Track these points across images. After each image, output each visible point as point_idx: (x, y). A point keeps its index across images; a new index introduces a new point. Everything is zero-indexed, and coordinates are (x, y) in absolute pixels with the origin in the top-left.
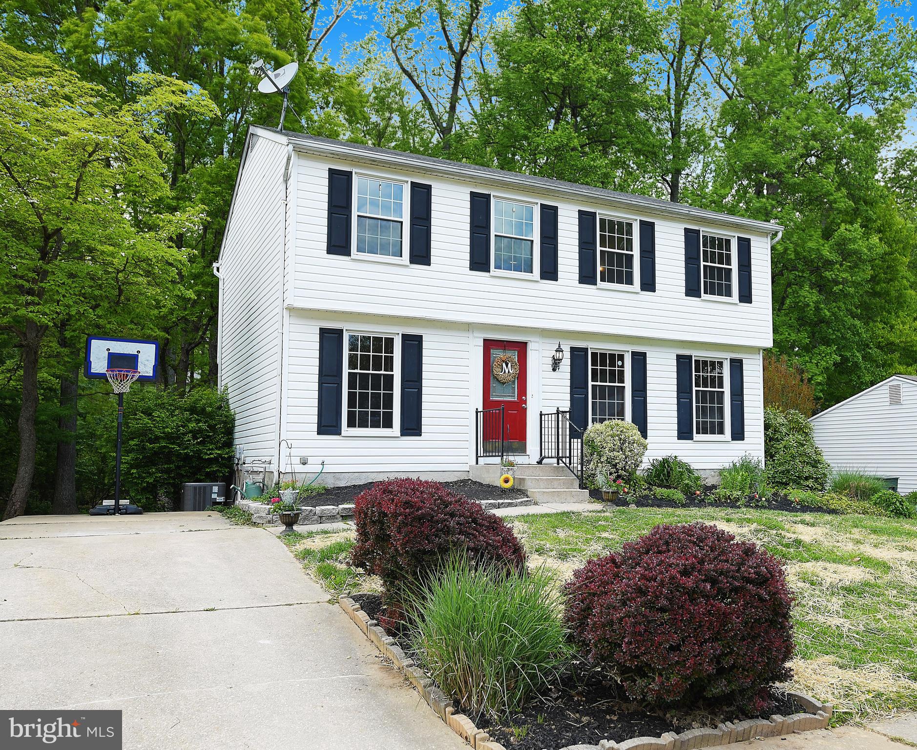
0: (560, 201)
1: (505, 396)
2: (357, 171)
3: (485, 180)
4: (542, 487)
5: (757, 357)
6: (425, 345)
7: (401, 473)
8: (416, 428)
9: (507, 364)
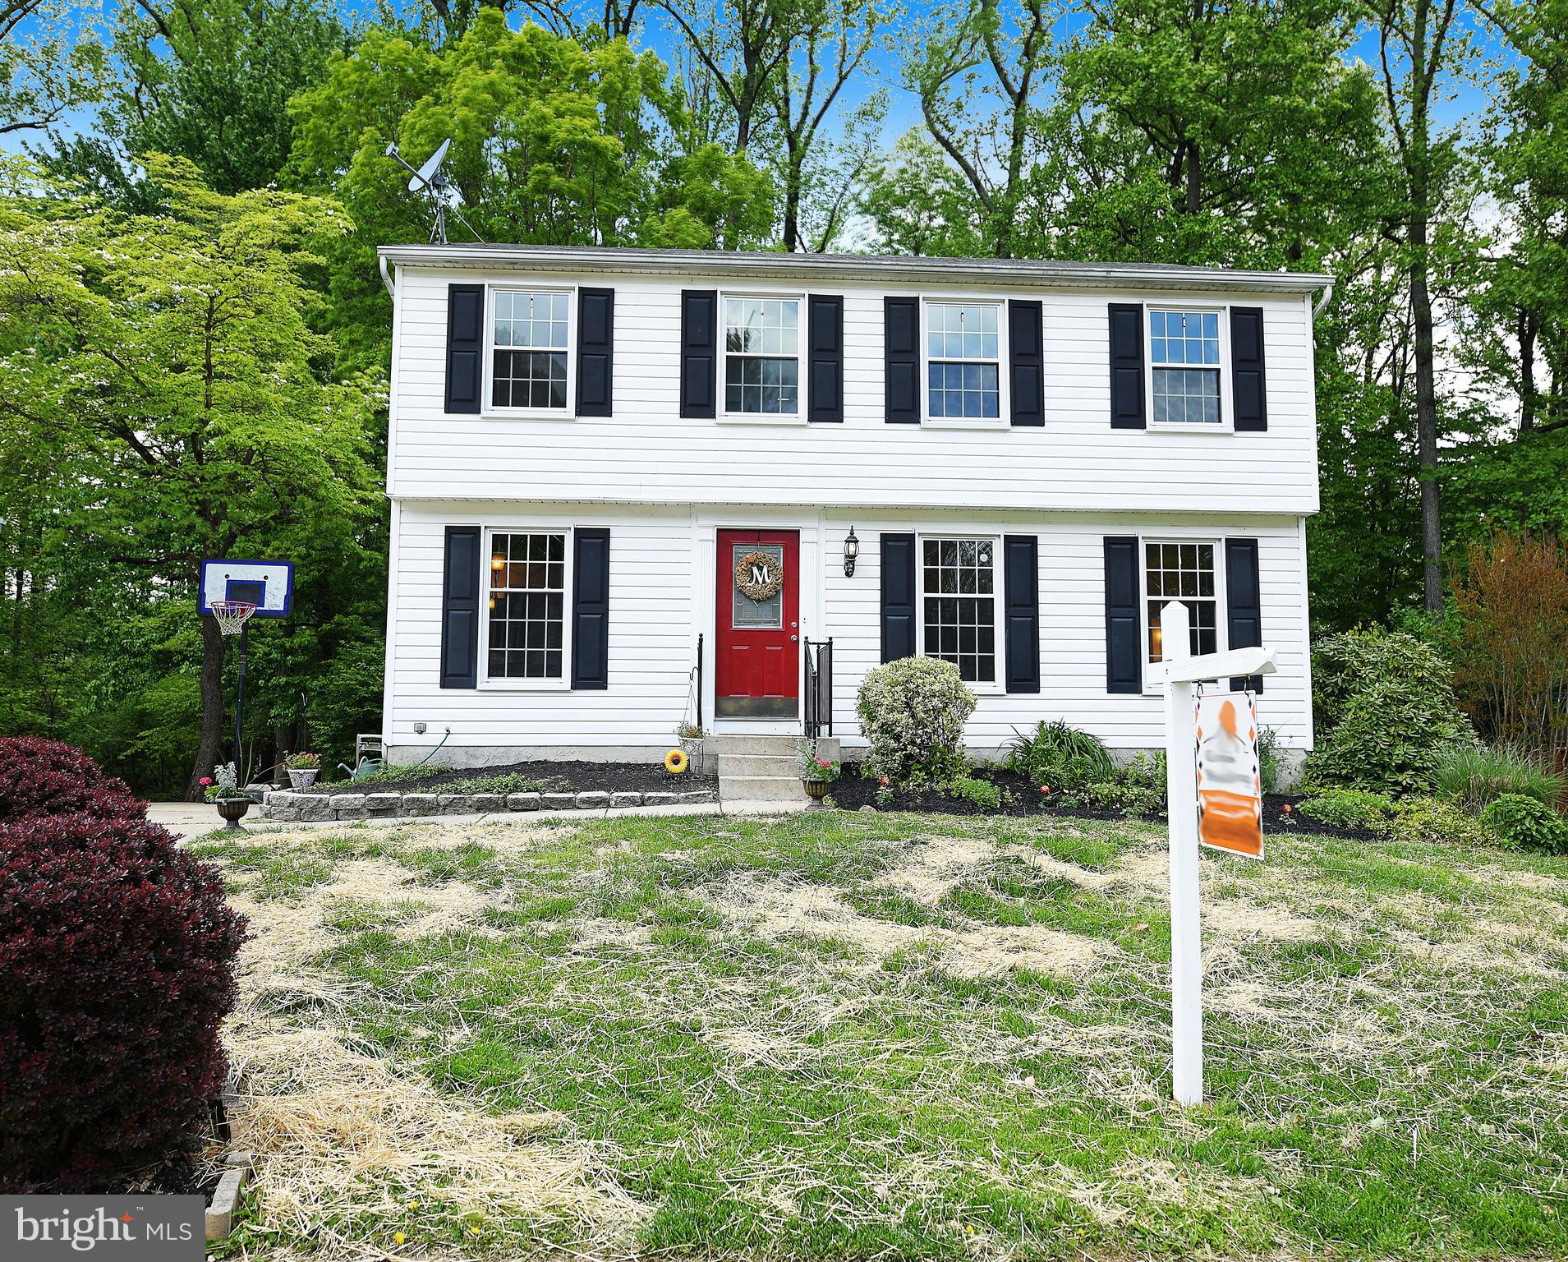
0: (845, 286)
1: (759, 622)
2: (492, 282)
3: (703, 269)
4: (747, 772)
5: (1293, 532)
6: (613, 544)
7: (574, 749)
8: (597, 676)
9: (760, 569)
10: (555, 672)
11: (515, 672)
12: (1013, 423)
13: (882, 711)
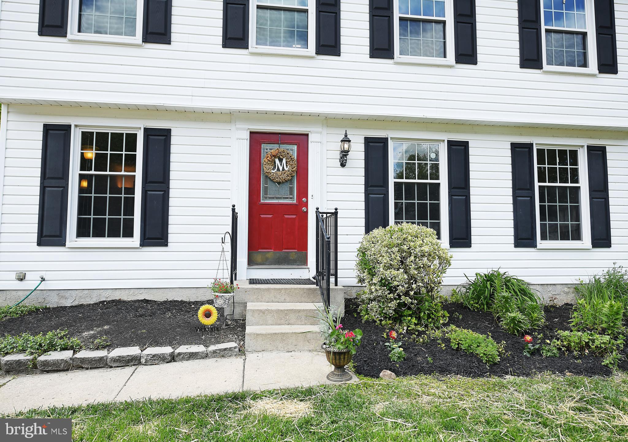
1: (281, 198)
4: (270, 322)
5: (626, 143)
6: (173, 140)
7: (143, 290)
8: (160, 236)
9: (281, 160)
10: (129, 233)
11: (99, 233)
12: (457, 62)
13: (381, 268)
